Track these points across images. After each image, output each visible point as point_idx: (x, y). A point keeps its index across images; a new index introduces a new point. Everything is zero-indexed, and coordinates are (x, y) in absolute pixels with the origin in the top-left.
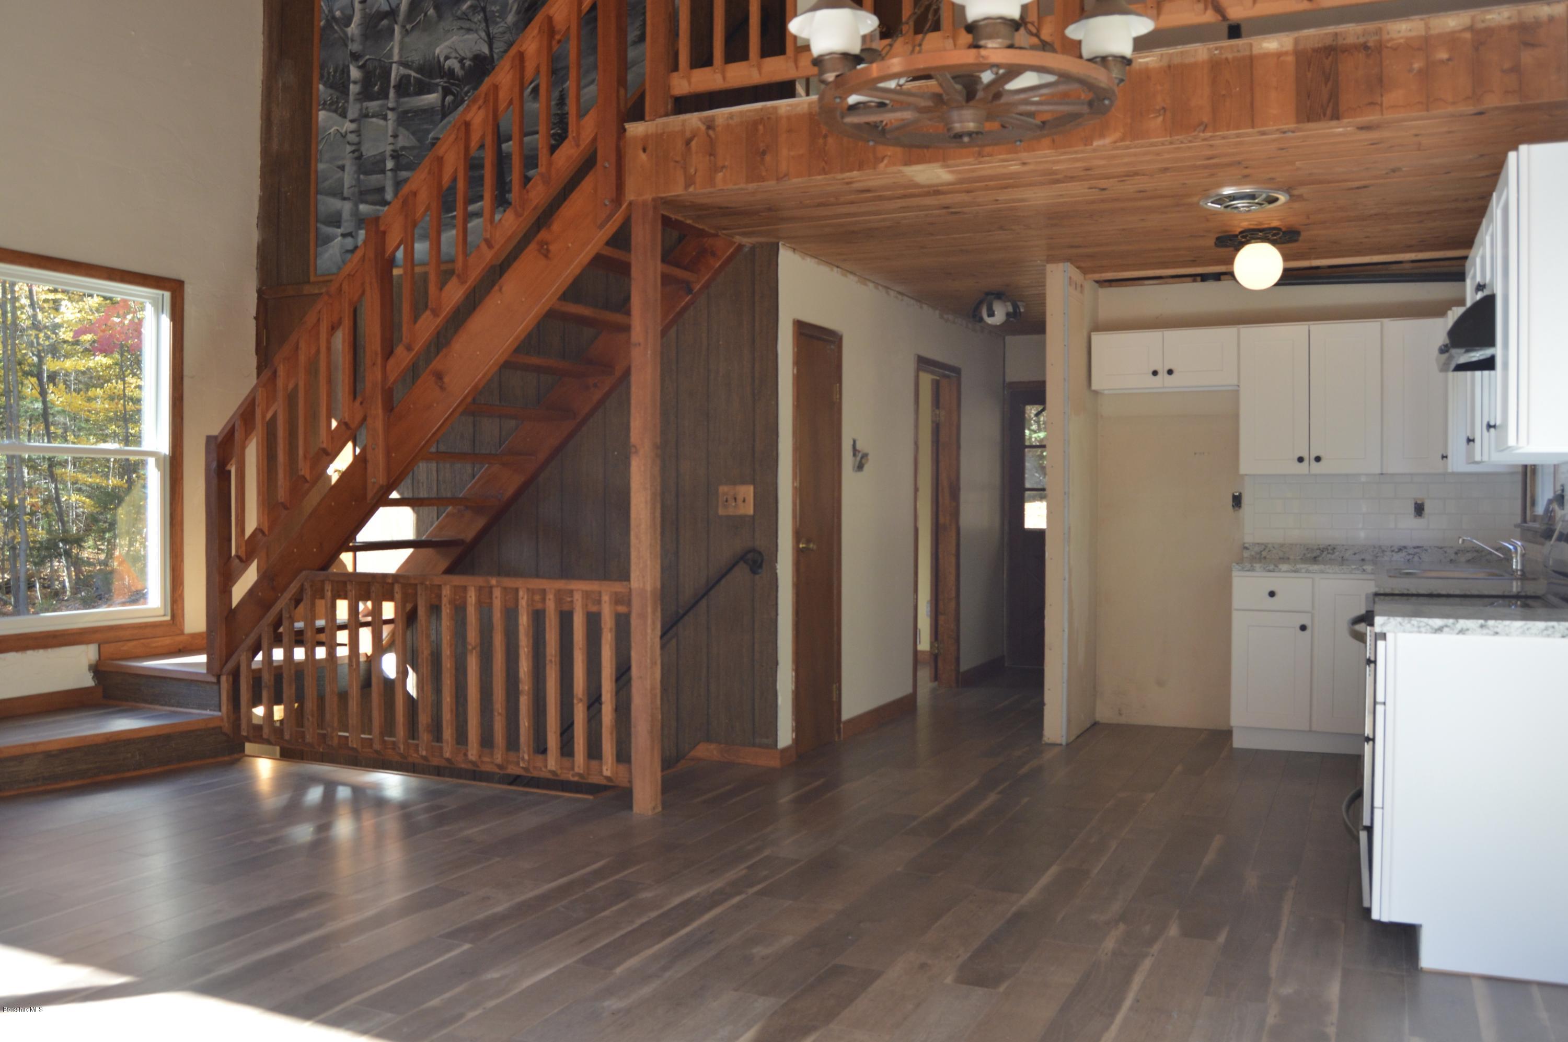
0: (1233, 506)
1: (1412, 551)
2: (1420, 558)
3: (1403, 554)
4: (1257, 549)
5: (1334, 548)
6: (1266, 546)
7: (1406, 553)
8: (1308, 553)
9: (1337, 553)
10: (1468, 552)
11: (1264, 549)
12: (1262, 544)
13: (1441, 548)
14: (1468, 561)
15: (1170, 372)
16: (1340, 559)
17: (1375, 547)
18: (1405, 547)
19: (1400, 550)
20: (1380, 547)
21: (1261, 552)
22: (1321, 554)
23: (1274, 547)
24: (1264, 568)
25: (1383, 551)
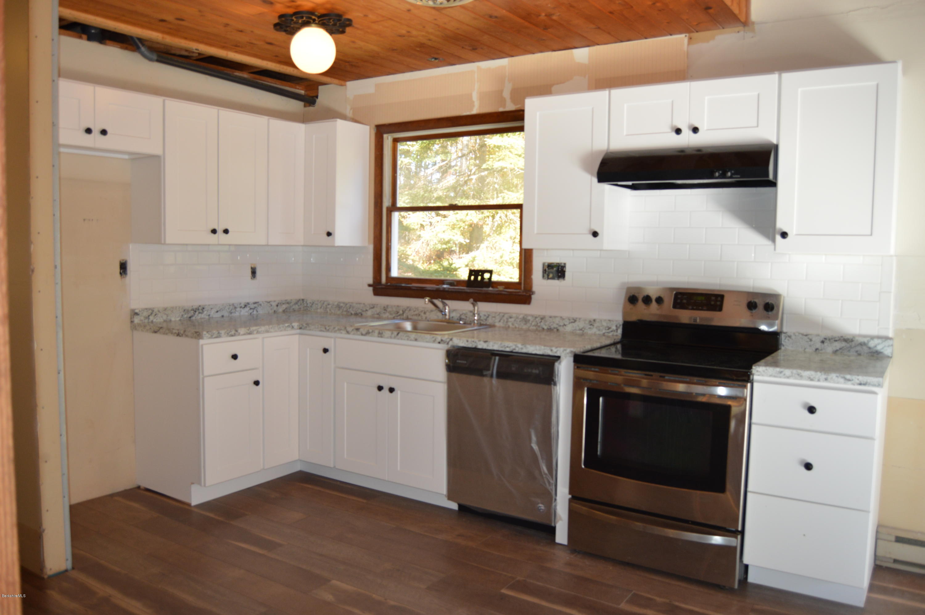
0: (121, 273)
1: (252, 306)
2: (257, 311)
3: (247, 309)
4: (145, 314)
5: (203, 308)
6: (153, 311)
7: (249, 308)
8: (185, 314)
9: (205, 312)
10: (283, 304)
11: (152, 314)
12: (150, 309)
13: (269, 302)
14: (284, 311)
15: (104, 132)
16: (207, 317)
17: (230, 305)
18: (248, 303)
19: (245, 306)
20: (233, 305)
21: (149, 316)
22: (194, 314)
23: (159, 311)
24: (228, 334)
25: (235, 308)
